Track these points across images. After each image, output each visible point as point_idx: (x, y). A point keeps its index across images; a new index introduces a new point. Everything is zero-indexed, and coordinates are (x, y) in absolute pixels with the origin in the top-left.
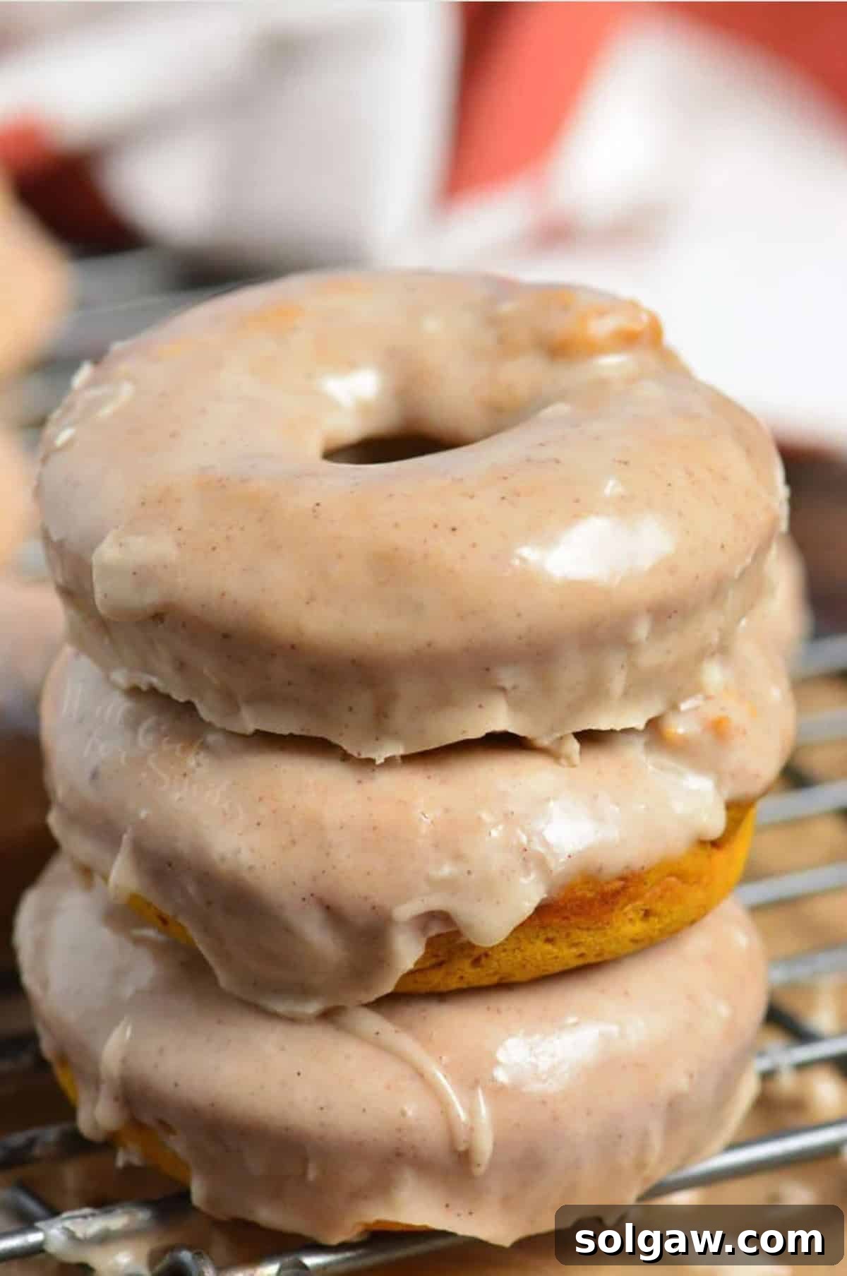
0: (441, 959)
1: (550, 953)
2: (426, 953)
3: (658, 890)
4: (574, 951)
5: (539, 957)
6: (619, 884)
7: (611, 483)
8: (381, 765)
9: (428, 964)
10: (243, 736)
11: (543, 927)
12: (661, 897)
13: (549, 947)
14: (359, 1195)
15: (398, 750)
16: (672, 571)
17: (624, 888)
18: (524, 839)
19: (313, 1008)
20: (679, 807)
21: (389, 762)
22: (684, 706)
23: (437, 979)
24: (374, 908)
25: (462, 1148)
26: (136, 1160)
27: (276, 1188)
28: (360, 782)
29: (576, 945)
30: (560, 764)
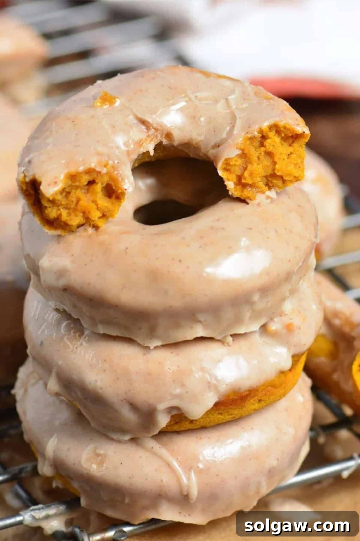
0: (177, 421)
1: (220, 418)
2: (171, 419)
3: (264, 392)
4: (230, 416)
5: (216, 420)
6: (248, 392)
7: (244, 239)
8: (153, 349)
9: (172, 423)
10: (99, 334)
11: (217, 410)
12: (265, 395)
13: (220, 416)
14: (146, 508)
15: (159, 343)
16: (268, 274)
17: (250, 394)
18: (209, 379)
19: (127, 437)
20: (272, 360)
21: (156, 348)
22: (276, 320)
23: (176, 428)
24: (149, 405)
25: (185, 493)
26: (60, 486)
27: (113, 504)
28: (144, 354)
29: (231, 415)
30: (225, 346)
